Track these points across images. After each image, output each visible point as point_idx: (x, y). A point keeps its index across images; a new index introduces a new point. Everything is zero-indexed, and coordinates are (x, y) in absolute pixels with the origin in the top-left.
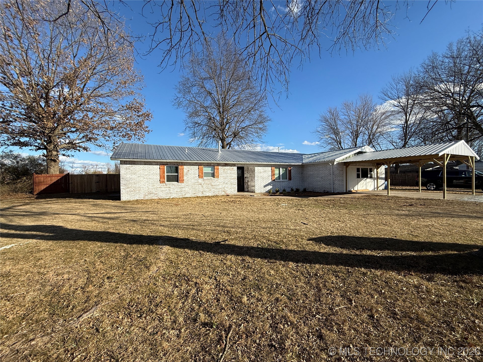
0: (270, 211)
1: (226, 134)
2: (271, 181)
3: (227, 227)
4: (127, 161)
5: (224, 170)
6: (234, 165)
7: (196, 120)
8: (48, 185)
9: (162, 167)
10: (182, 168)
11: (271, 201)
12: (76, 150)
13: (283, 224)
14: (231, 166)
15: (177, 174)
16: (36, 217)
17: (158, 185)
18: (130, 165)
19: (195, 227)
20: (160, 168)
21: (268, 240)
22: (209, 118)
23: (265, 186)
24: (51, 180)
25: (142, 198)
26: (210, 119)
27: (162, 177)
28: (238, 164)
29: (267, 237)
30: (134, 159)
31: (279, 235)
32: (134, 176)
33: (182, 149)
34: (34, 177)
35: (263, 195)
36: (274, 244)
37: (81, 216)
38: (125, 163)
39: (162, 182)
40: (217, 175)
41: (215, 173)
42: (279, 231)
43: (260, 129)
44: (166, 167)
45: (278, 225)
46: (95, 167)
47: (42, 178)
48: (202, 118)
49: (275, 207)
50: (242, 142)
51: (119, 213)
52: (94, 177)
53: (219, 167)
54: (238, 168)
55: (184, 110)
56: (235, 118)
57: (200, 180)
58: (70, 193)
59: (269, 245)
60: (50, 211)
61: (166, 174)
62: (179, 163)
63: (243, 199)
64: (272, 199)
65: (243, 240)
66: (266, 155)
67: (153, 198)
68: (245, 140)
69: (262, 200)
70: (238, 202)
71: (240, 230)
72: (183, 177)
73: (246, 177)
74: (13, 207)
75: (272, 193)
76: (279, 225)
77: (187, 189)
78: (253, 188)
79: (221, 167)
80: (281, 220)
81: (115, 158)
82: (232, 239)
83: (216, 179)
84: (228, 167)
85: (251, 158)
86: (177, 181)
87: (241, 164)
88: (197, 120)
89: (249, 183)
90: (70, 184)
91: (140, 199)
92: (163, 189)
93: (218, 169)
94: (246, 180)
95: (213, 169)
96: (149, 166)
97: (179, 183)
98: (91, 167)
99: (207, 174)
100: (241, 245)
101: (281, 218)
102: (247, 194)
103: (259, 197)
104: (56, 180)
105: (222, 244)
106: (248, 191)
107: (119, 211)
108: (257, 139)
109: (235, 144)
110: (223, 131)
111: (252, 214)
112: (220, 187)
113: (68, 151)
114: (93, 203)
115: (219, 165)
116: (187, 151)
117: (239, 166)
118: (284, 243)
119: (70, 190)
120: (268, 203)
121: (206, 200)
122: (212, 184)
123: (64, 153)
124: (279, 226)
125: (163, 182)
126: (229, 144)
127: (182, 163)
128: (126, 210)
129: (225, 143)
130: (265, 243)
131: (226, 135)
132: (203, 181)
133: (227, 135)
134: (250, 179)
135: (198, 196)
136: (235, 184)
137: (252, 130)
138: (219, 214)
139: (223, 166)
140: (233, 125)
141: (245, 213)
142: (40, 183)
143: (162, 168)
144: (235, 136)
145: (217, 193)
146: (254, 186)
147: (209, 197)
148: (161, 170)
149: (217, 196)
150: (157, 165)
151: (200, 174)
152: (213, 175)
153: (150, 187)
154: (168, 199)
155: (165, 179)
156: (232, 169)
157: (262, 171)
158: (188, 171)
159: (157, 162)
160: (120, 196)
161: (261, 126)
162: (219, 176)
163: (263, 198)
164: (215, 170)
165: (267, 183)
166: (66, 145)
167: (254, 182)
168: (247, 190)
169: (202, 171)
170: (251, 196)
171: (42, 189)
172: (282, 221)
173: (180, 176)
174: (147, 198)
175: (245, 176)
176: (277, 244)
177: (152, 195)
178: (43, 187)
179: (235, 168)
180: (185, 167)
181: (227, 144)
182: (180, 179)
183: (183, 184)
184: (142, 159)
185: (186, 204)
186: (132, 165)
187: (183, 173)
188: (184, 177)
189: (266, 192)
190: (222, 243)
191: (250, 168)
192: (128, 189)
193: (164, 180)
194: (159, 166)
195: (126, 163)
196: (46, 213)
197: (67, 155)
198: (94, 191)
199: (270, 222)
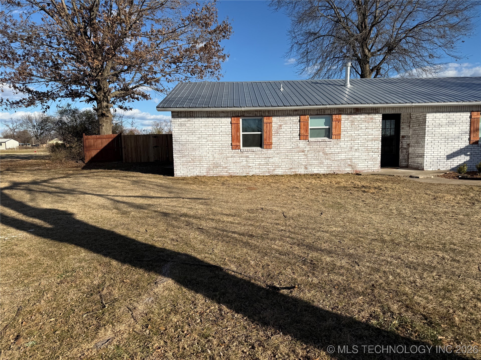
0: (445, 218)
1: (369, 47)
2: (467, 144)
3: (317, 250)
4: (181, 112)
5: (353, 121)
6: (375, 111)
7: (310, 27)
8: (99, 151)
9: (235, 120)
10: (268, 121)
11: (458, 191)
12: (133, 100)
13: (470, 259)
14: (369, 114)
15: (260, 133)
16: (60, 196)
17: (229, 152)
18: (186, 119)
19: (253, 241)
20: (231, 123)
21: (407, 307)
22: (336, 19)
23: (449, 157)
24: (102, 143)
25: (205, 174)
26: (338, 21)
27: (235, 138)
28: (384, 108)
29: (405, 294)
30: (190, 107)
31: (448, 294)
32: (191, 138)
33: (274, 86)
34: (84, 139)
35: (441, 176)
36: (419, 324)
37: (108, 199)
38: (178, 115)
39: (235, 147)
40: (337, 133)
41: (334, 130)
42: (452, 282)
43: (452, 27)
44: (241, 120)
45: (454, 260)
46: (169, 124)
47: (92, 141)
48: (321, 22)
49: (463, 209)
50: (406, 63)
51: (157, 197)
52: (151, 138)
53: (343, 117)
54: (385, 117)
55: (288, 11)
56: (390, 10)
57: (302, 144)
58: (124, 162)
59: (403, 324)
60: (82, 188)
61: (241, 133)
62: (264, 111)
63: (389, 185)
64: (463, 188)
65: (337, 292)
66: (461, 85)
67: (221, 174)
68: (413, 55)
69: (435, 188)
70: (372, 191)
71: (344, 262)
72: (270, 137)
73: (403, 137)
74: (52, 179)
75: (468, 173)
76: (458, 261)
77: (276, 160)
78: (419, 160)
79: (346, 117)
80: (470, 247)
81: (164, 108)
82: (312, 286)
83: (333, 141)
84: (363, 116)
85: (419, 93)
86: (261, 146)
87: (393, 108)
88: (312, 26)
89: (411, 150)
90: (123, 150)
91: (202, 175)
92: (238, 159)
93: (339, 121)
94: (404, 143)
95: (329, 122)
96: (214, 119)
97: (263, 150)
98: (164, 124)
99: (316, 132)
100: (327, 308)
101: (471, 242)
102: (403, 173)
103: (429, 181)
104: (107, 143)
105: (282, 295)
106: (407, 167)
107: (159, 195)
108: (440, 52)
109: (390, 67)
110: (364, 41)
111: (394, 223)
112: (343, 156)
113: (124, 101)
114: (134, 179)
115: (341, 111)
116: (282, 89)
117: (387, 112)
118: (452, 325)
119: (124, 158)
120: (448, 197)
121: (309, 181)
122: (327, 150)
123: (120, 104)
124: (456, 265)
125: (237, 147)
126: (377, 69)
127: (269, 111)
128: (170, 192)
129: (368, 68)
130: (392, 313)
131: (369, 51)
132: (309, 145)
133: (372, 51)
134: (412, 141)
135: (297, 173)
136: (376, 150)
137: (432, 31)
138: (318, 214)
139: (351, 114)
140: (388, 27)
141: (376, 219)
142: (90, 148)
143: (234, 122)
144: (390, 50)
145: (334, 169)
146: (422, 156)
147: (317, 176)
148: (233, 127)
149: (334, 175)
150: (227, 117)
151: (302, 132)
152: (328, 134)
153: (216, 156)
154: (245, 176)
155: (239, 142)
156: (372, 119)
157: (444, 121)
158: (281, 126)
159: (227, 112)
160: (173, 169)
161: (453, 20)
162: (340, 135)
163: (440, 184)
164: (334, 123)
165: (455, 150)
166: (118, 92)
167: (423, 147)
168: (403, 163)
169: (306, 125)
170: (411, 177)
171: (93, 155)
172: (471, 251)
173: (265, 136)
174: (211, 174)
175: (402, 133)
176: (430, 323)
177: (220, 169)
178: (94, 153)
179: (379, 117)
180: (274, 119)
181: (372, 70)
182: (265, 142)
183: (270, 151)
184: (202, 107)
185: (269, 188)
186: (189, 119)
187: (270, 131)
188: (274, 139)
189: (453, 169)
190: (285, 292)
191: (413, 116)
192: (184, 159)
193: (238, 144)
194: (229, 120)
195: (180, 115)
196: (76, 191)
197: (124, 107)
198: (152, 160)
199: (433, 249)
